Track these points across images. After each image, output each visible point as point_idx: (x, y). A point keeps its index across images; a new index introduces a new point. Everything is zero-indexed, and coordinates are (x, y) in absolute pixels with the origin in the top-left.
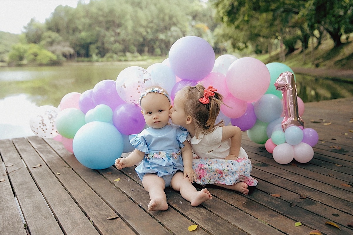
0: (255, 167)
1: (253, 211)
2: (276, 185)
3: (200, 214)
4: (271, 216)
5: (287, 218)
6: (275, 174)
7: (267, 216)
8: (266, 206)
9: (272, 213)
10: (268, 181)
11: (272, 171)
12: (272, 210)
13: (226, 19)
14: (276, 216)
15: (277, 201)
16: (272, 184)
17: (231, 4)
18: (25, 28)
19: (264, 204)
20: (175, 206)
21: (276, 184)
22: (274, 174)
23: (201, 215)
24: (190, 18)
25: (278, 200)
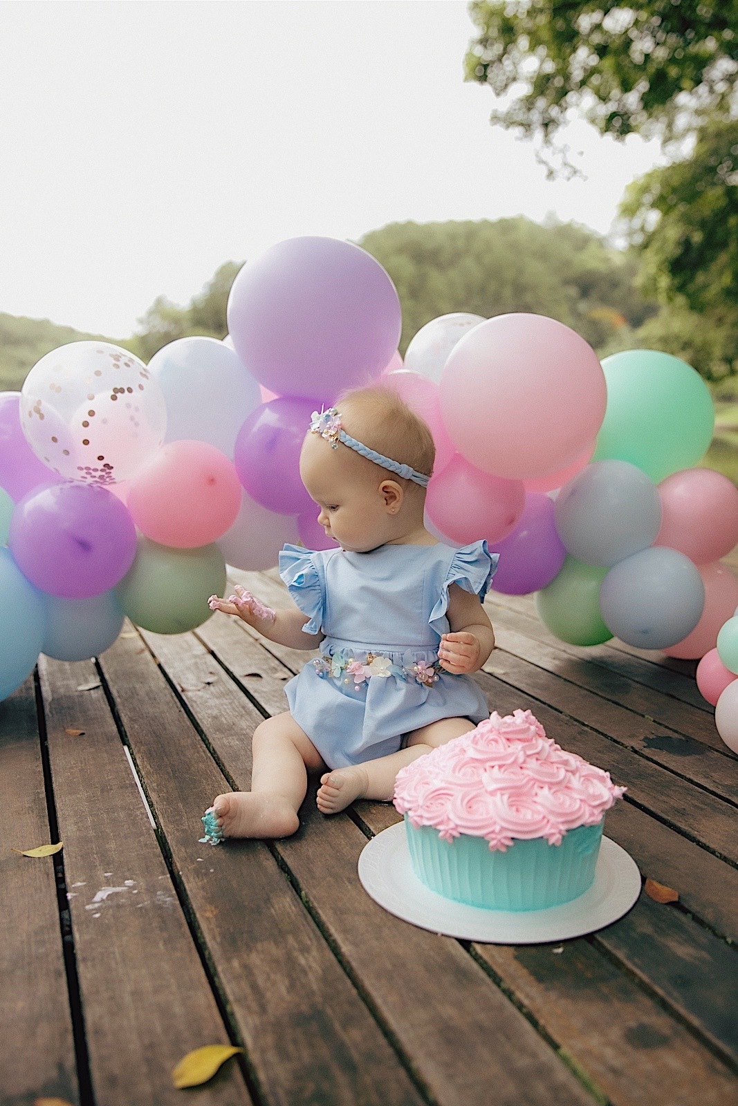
0: (647, 752)
1: (553, 995)
2: (713, 852)
3: (289, 976)
4: (641, 1038)
5: (719, 1066)
6: (723, 795)
7: (615, 1033)
8: (629, 965)
9: (646, 1020)
10: (683, 826)
11: (716, 776)
12: (652, 994)
13: (664, 281)
14: (664, 1041)
15: (691, 940)
16: (698, 843)
17: (684, 238)
18: (141, 321)
19: (621, 954)
20: (208, 914)
21: (712, 846)
22: (719, 792)
23: (292, 987)
24: (573, 291)
25: (704, 937)
